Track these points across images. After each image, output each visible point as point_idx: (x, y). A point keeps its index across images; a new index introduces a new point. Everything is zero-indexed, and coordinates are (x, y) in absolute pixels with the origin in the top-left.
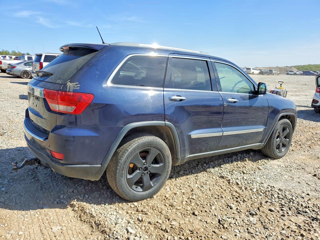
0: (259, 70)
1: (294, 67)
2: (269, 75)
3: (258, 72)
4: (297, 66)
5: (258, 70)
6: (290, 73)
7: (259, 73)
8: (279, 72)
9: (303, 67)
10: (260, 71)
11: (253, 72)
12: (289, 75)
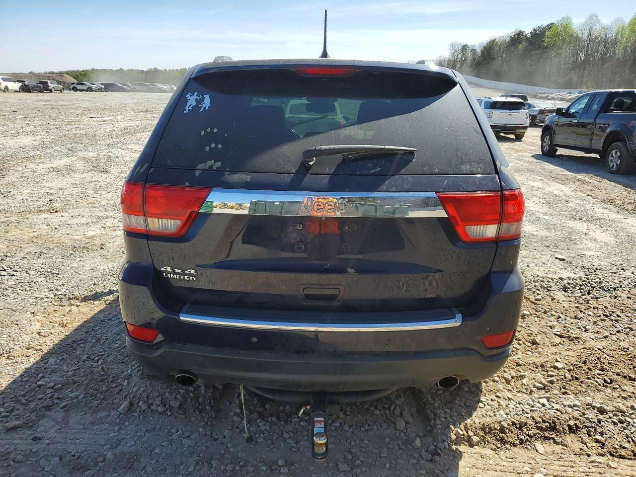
0: (18, 81)
1: (67, 73)
2: (43, 92)
3: (17, 86)
4: (69, 71)
5: (17, 83)
6: (79, 87)
7: (20, 89)
8: (62, 87)
9: (83, 73)
10: (20, 84)
11: (6, 88)
12: (78, 92)
